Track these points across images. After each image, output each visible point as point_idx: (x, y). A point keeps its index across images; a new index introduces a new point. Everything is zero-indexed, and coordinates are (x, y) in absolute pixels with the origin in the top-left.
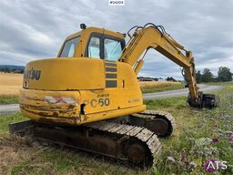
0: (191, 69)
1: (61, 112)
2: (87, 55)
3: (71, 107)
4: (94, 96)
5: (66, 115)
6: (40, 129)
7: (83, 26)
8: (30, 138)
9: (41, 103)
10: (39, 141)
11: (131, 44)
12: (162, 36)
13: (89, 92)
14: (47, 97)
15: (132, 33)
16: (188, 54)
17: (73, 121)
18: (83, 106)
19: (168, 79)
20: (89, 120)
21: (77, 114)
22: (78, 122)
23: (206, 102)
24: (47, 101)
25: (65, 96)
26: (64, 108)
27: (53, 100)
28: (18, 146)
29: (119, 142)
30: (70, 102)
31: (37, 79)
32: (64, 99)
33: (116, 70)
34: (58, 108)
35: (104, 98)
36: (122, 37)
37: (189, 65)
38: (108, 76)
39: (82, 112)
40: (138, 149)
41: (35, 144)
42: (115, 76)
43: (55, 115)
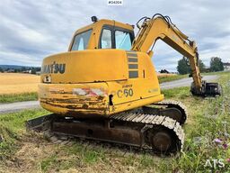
0: (195, 59)
1: (90, 103)
2: (100, 47)
3: (101, 98)
4: (120, 86)
5: (96, 106)
6: (58, 124)
7: (94, 19)
8: (47, 133)
9: (70, 96)
10: (57, 136)
11: (141, 36)
12: (169, 26)
13: (115, 83)
14: (75, 90)
15: (141, 24)
16: (192, 44)
17: (103, 112)
18: (111, 96)
19: (162, 72)
20: (116, 111)
21: (107, 105)
22: (108, 113)
23: (209, 91)
24: (76, 93)
25: (94, 88)
26: (94, 99)
27: (82, 93)
28: (39, 141)
29: (142, 131)
30: (99, 93)
31: (62, 72)
32: (93, 90)
33: (136, 60)
34: (87, 99)
35: (128, 88)
36: (131, 28)
37: (193, 55)
38: (131, 66)
39: (111, 103)
40: (163, 137)
41: (54, 139)
42: (136, 66)
43: (85, 107)
